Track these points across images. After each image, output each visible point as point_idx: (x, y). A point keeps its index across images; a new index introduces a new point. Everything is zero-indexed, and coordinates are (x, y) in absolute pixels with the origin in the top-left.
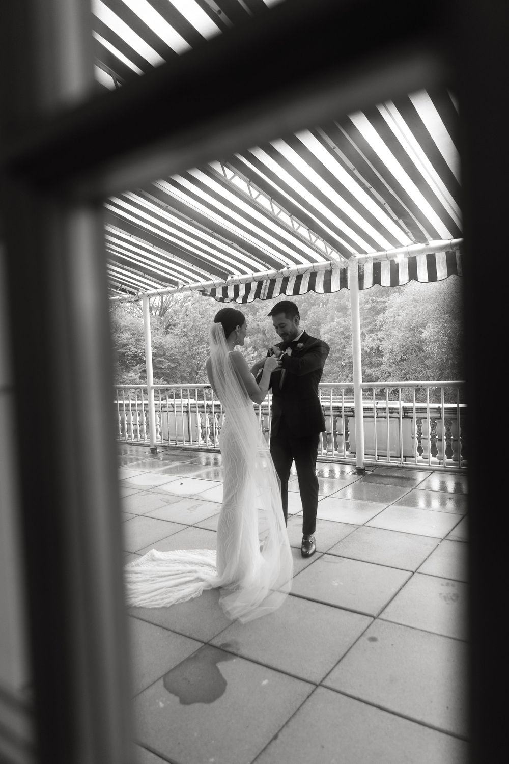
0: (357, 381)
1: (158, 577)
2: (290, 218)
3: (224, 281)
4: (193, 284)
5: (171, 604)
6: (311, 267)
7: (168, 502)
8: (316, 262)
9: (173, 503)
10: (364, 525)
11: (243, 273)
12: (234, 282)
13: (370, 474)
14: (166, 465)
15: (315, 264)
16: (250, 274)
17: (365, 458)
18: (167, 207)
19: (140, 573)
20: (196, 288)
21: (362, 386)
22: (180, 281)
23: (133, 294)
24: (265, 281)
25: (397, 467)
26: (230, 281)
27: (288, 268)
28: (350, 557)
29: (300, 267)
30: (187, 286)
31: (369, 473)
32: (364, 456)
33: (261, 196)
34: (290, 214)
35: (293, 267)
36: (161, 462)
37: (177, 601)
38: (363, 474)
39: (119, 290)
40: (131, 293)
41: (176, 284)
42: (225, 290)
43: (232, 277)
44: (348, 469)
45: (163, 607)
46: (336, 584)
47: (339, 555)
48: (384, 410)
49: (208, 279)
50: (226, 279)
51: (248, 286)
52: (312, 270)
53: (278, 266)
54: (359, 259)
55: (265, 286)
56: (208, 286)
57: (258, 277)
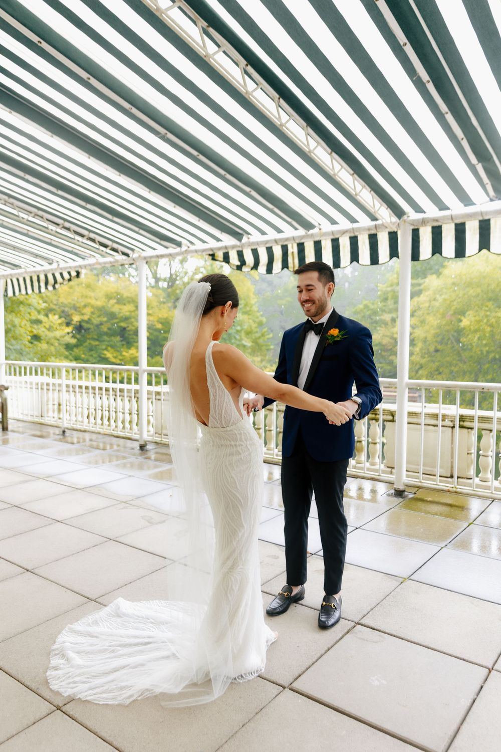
0: (403, 378)
1: (120, 646)
2: (329, 156)
3: (237, 243)
4: (199, 246)
5: (131, 700)
6: (350, 229)
7: (150, 522)
8: (356, 221)
9: (157, 524)
10: (409, 578)
11: (263, 233)
12: (250, 244)
13: (411, 498)
14: (156, 467)
15: (355, 225)
16: (272, 235)
17: (407, 476)
18: (166, 134)
19: (96, 637)
20: (204, 251)
21: (407, 384)
22: (184, 242)
23: (127, 255)
24: (290, 247)
25: (449, 491)
26: (246, 243)
27: (320, 229)
28: (394, 633)
29: (335, 228)
30: (192, 248)
31: (411, 496)
32: (404, 473)
34: (329, 151)
35: (327, 227)
36: (151, 463)
37: (142, 694)
38: (402, 497)
39: (110, 249)
40: (124, 254)
41: (179, 244)
42: (240, 254)
43: (249, 238)
44: (382, 488)
45: (119, 705)
46: (377, 683)
47: (379, 628)
48: (436, 416)
49: (218, 240)
50: (240, 240)
51: (270, 250)
52: (350, 232)
53: (308, 225)
54: (414, 220)
55: (293, 252)
56: (219, 249)
57: (281, 240)
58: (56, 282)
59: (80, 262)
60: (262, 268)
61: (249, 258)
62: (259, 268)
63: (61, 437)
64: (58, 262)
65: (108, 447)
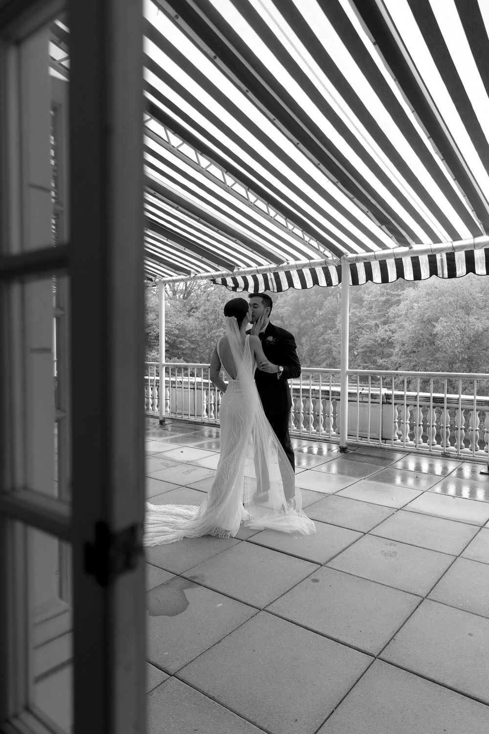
0: (344, 368)
3: (231, 273)
4: (204, 274)
6: (309, 263)
7: (167, 466)
8: (313, 259)
9: (171, 467)
10: (333, 494)
11: (248, 265)
12: (241, 273)
14: (171, 435)
15: (311, 261)
16: (254, 266)
17: (348, 438)
18: (178, 207)
20: (206, 277)
21: (348, 373)
22: (192, 270)
24: (268, 275)
25: (376, 447)
26: (237, 272)
27: (288, 263)
29: (298, 262)
30: (199, 275)
31: (351, 452)
32: (347, 436)
33: (258, 201)
34: (285, 217)
35: (292, 262)
36: (168, 433)
38: (345, 453)
40: (149, 279)
41: (189, 273)
42: (235, 280)
43: (238, 269)
44: (335, 448)
48: (367, 395)
49: (217, 270)
50: (232, 271)
51: (255, 278)
52: (308, 266)
53: (278, 261)
54: (350, 258)
55: (271, 279)
56: (218, 276)
57: (261, 270)
60: (251, 289)
61: (241, 283)
62: (249, 289)
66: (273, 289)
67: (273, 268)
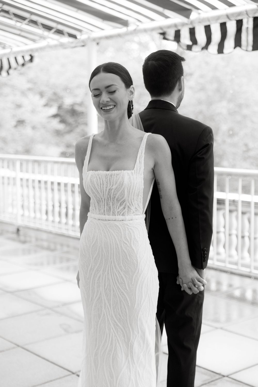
3: (186, 20)
4: (148, 24)
11: (213, 8)
12: (200, 21)
16: (223, 9)
20: (153, 29)
22: (130, 20)
23: (74, 37)
24: (245, 22)
26: (196, 19)
30: (142, 26)
39: (55, 32)
40: (71, 36)
41: (125, 23)
42: (192, 32)
43: (199, 14)
49: (166, 17)
50: (188, 17)
51: (223, 26)
55: (247, 28)
56: (169, 27)
57: (233, 14)
58: (10, 67)
59: (32, 45)
60: (213, 47)
61: (201, 37)
62: (210, 47)
63: (14, 236)
64: (10, 46)
65: (59, 247)
66: (247, 46)
67: (252, 10)
